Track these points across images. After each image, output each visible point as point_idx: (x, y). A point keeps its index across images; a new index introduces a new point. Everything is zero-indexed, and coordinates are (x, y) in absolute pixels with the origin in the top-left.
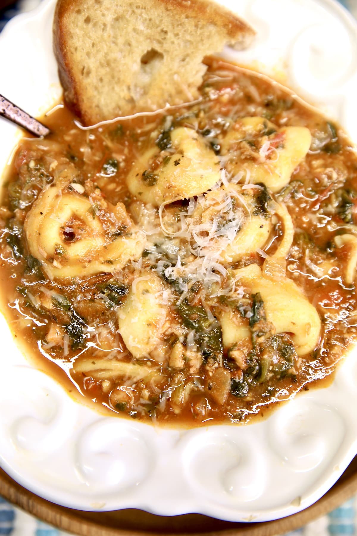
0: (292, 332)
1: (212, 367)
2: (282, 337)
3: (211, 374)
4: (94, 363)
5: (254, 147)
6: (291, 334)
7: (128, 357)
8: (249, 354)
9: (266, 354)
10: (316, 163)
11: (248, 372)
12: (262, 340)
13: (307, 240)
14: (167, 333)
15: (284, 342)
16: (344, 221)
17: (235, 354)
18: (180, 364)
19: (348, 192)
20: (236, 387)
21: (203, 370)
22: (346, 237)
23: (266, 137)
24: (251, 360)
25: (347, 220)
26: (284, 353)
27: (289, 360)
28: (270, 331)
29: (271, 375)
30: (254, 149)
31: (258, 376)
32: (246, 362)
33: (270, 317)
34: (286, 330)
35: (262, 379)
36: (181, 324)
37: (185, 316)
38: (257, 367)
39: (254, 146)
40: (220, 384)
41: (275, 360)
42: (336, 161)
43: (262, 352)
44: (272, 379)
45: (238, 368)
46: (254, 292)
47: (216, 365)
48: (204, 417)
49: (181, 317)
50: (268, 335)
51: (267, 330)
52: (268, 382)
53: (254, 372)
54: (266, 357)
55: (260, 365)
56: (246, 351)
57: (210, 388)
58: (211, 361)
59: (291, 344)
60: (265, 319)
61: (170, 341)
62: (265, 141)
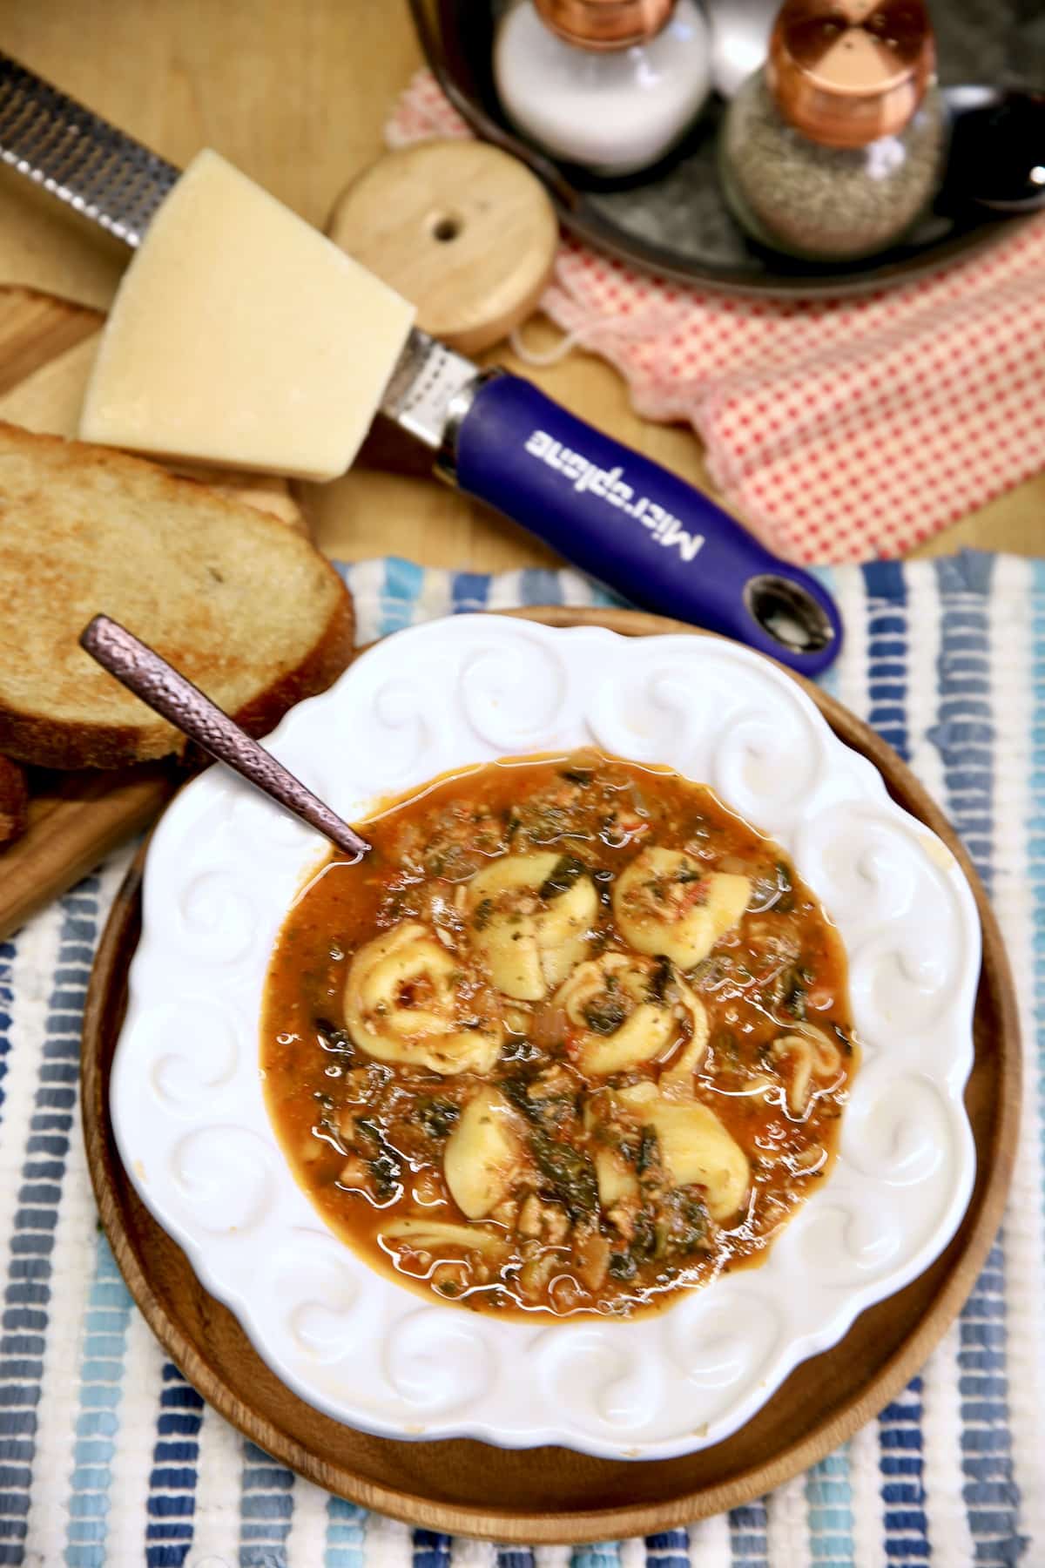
0: (703, 1183)
1: (584, 1233)
2: (687, 1192)
3: (581, 1244)
4: (407, 1224)
5: (659, 899)
6: (702, 1188)
7: (456, 1215)
8: (638, 1216)
9: (662, 1215)
10: (756, 927)
11: (634, 1245)
12: (656, 1195)
13: (728, 1047)
14: (516, 1182)
15: (690, 1199)
16: (794, 1017)
17: (616, 1215)
18: (534, 1228)
19: (801, 973)
20: (617, 1262)
21: (569, 1238)
22: (792, 1041)
23: (680, 885)
24: (640, 1225)
25: (797, 1016)
26: (690, 1215)
27: (698, 1226)
28: (668, 1182)
29: (671, 1249)
30: (659, 902)
31: (651, 1250)
32: (633, 1229)
33: (668, 1160)
34: (695, 1182)
35: (658, 1255)
36: (536, 1169)
37: (543, 1157)
38: (650, 1237)
39: (660, 896)
40: (594, 1260)
41: (679, 1224)
42: (786, 926)
43: (657, 1212)
44: (673, 1254)
45: (620, 1237)
46: (646, 1122)
47: (589, 1230)
48: (570, 1308)
49: (537, 1159)
50: (665, 1188)
51: (662, 1180)
52: (666, 1258)
53: (645, 1244)
54: (661, 1220)
55: (654, 1233)
56: (632, 1212)
57: (579, 1265)
58: (580, 1224)
59: (701, 1202)
60: (659, 1163)
61: (519, 1194)
62: (677, 892)
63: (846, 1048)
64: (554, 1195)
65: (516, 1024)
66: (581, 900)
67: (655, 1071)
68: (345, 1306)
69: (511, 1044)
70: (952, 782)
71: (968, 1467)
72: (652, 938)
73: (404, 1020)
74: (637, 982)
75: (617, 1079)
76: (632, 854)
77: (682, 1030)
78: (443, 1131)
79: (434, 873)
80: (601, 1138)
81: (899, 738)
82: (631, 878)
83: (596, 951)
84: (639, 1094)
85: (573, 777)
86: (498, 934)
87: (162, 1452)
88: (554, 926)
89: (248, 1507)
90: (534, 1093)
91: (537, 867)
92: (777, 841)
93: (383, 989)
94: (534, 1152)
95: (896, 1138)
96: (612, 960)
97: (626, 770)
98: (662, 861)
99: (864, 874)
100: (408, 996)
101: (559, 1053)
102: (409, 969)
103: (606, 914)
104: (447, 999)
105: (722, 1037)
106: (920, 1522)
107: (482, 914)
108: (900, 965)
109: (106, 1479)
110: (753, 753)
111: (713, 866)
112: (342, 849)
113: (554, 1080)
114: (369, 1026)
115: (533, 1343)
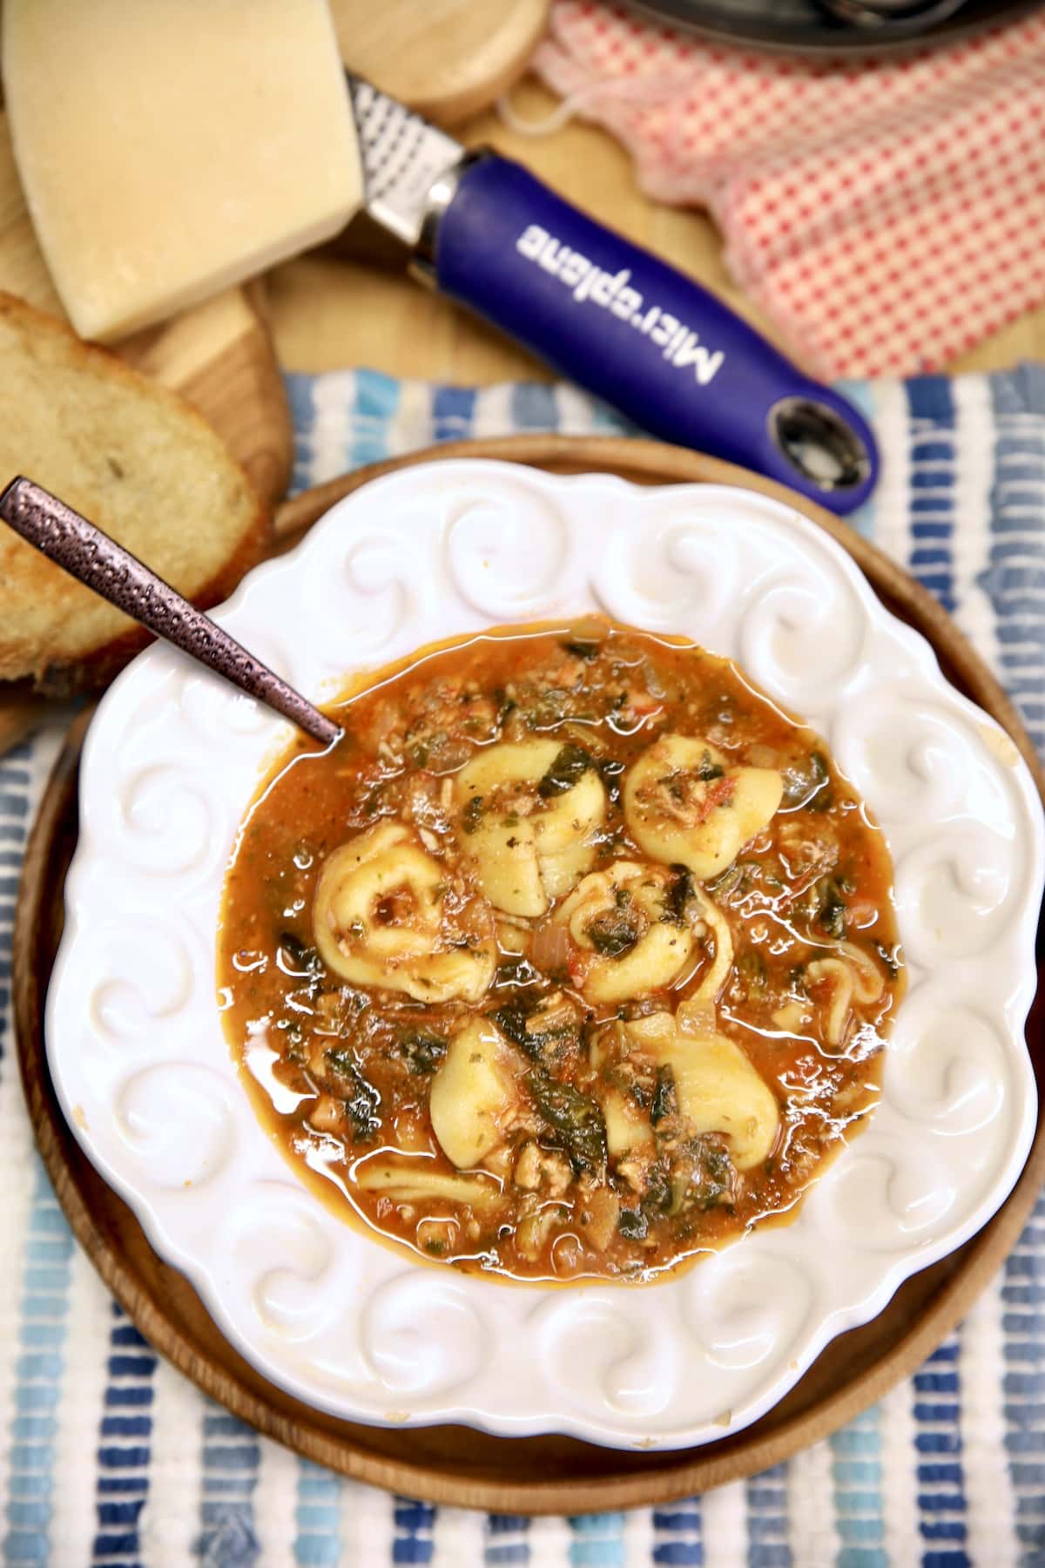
0: (725, 1131)
1: (589, 1186)
2: (708, 1141)
3: (586, 1199)
4: (388, 1175)
5: (678, 800)
6: (726, 1136)
7: (444, 1165)
8: (651, 1169)
9: (678, 1169)
10: (787, 829)
11: (648, 1200)
12: (672, 1145)
13: (756, 971)
14: (512, 1128)
15: (711, 1149)
16: (831, 934)
17: (626, 1169)
18: (532, 1181)
19: (839, 882)
20: (628, 1220)
21: (572, 1192)
22: (828, 964)
23: (702, 784)
24: (654, 1180)
25: (835, 935)
26: (711, 1168)
27: (720, 1180)
28: (686, 1131)
29: (688, 1204)
30: (677, 804)
31: (667, 1205)
32: (645, 1183)
33: (687, 1107)
34: (717, 1129)
35: (675, 1210)
36: (536, 1112)
37: (543, 1101)
38: (664, 1193)
39: (679, 796)
40: (600, 1215)
41: (697, 1178)
42: (822, 828)
43: (673, 1164)
44: (691, 1210)
45: (632, 1192)
46: (662, 1061)
47: (596, 1183)
48: (573, 1271)
49: (535, 1101)
50: (683, 1138)
51: (679, 1130)
52: (684, 1215)
53: (660, 1200)
54: (678, 1174)
55: (670, 1187)
56: (645, 1163)
57: (584, 1222)
58: (585, 1176)
59: (724, 1152)
60: (678, 1112)
61: (517, 1141)
62: (699, 791)
63: (890, 973)
64: (556, 1142)
65: (511, 943)
66: (586, 798)
67: (671, 998)
68: (318, 1272)
69: (507, 968)
70: (1005, 635)
71: (1011, 1413)
72: (670, 844)
73: (383, 940)
74: (652, 897)
75: (626, 1009)
76: (645, 743)
77: (702, 951)
78: (427, 1067)
79: (416, 765)
80: (609, 1079)
81: (944, 582)
82: (643, 773)
83: (603, 859)
84: (653, 1027)
85: (576, 649)
86: (490, 838)
87: (113, 1397)
88: (555, 828)
89: (210, 1457)
90: (533, 1027)
91: (537, 758)
92: (813, 727)
93: (358, 903)
94: (531, 1093)
95: (947, 1080)
96: (624, 871)
97: (636, 642)
98: (681, 752)
99: (913, 768)
100: (387, 910)
101: (561, 976)
102: (389, 880)
103: (615, 814)
104: (432, 915)
105: (750, 958)
106: (954, 1474)
107: (471, 814)
108: (954, 876)
109: (50, 1427)
110: (786, 624)
111: (739, 758)
112: (311, 736)
113: (556, 1011)
114: (343, 946)
115: (532, 1313)
